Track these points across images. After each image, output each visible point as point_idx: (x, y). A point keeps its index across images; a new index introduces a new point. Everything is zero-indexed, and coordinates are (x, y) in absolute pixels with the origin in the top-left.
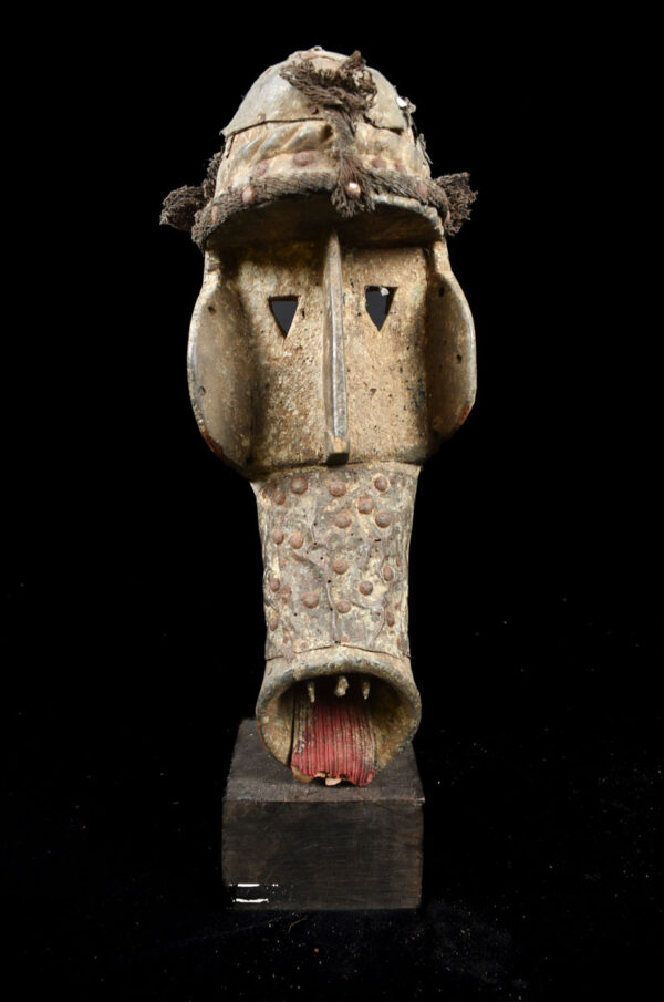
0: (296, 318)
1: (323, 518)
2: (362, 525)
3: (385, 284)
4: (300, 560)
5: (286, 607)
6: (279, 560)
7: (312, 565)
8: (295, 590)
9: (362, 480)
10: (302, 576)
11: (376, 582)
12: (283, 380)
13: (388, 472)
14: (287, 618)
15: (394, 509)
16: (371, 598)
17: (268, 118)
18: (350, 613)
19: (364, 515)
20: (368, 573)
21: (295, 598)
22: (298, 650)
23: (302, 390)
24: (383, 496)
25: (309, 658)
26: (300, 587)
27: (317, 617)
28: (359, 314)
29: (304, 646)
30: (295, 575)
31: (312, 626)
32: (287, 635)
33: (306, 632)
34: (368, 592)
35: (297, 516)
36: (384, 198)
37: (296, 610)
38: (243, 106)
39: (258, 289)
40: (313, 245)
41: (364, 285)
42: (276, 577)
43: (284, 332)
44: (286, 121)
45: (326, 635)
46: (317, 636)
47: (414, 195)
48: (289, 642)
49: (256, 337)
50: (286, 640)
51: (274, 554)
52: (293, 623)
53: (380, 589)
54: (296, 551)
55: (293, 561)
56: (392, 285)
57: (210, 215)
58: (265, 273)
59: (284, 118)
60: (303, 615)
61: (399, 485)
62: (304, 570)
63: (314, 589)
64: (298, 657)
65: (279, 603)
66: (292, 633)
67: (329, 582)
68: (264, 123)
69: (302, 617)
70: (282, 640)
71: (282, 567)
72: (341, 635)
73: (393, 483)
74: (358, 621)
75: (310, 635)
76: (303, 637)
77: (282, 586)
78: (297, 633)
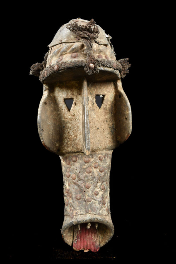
0: (73, 105)
1: (82, 170)
2: (95, 172)
3: (102, 94)
4: (75, 183)
5: (71, 199)
6: (68, 183)
7: (79, 186)
8: (74, 194)
9: (95, 157)
10: (76, 189)
11: (100, 191)
12: (69, 125)
13: (103, 154)
14: (71, 203)
15: (105, 166)
16: (98, 196)
17: (63, 42)
18: (91, 202)
19: (95, 169)
20: (97, 188)
21: (74, 196)
22: (75, 214)
23: (75, 128)
24: (101, 162)
25: (78, 218)
26: (75, 193)
27: (81, 203)
28: (93, 104)
29: (76, 213)
30: (73, 189)
31: (79, 206)
32: (71, 208)
33: (77, 208)
34: (97, 194)
35: (74, 169)
36: (102, 68)
37: (74, 201)
38: (55, 38)
39: (61, 96)
40: (78, 82)
41: (95, 94)
42: (67, 188)
43: (69, 110)
44: (69, 43)
45: (84, 210)
46: (81, 210)
47: (112, 67)
48: (72, 211)
49: (60, 111)
50: (71, 210)
51: (67, 181)
52: (73, 205)
53: (101, 193)
54: (74, 181)
55: (73, 184)
56: (104, 94)
57: (44, 74)
58: (63, 91)
59: (68, 42)
60: (76, 202)
61: (106, 158)
62: (76, 187)
63: (79, 194)
64: (75, 217)
65: (69, 197)
66: (73, 208)
67: (84, 192)
68: (62, 43)
69: (76, 203)
70: (69, 210)
71: (69, 185)
72: (88, 210)
73: (104, 157)
74: (94, 205)
75: (78, 210)
76: (76, 210)
77: (69, 191)
78: (74, 208)
